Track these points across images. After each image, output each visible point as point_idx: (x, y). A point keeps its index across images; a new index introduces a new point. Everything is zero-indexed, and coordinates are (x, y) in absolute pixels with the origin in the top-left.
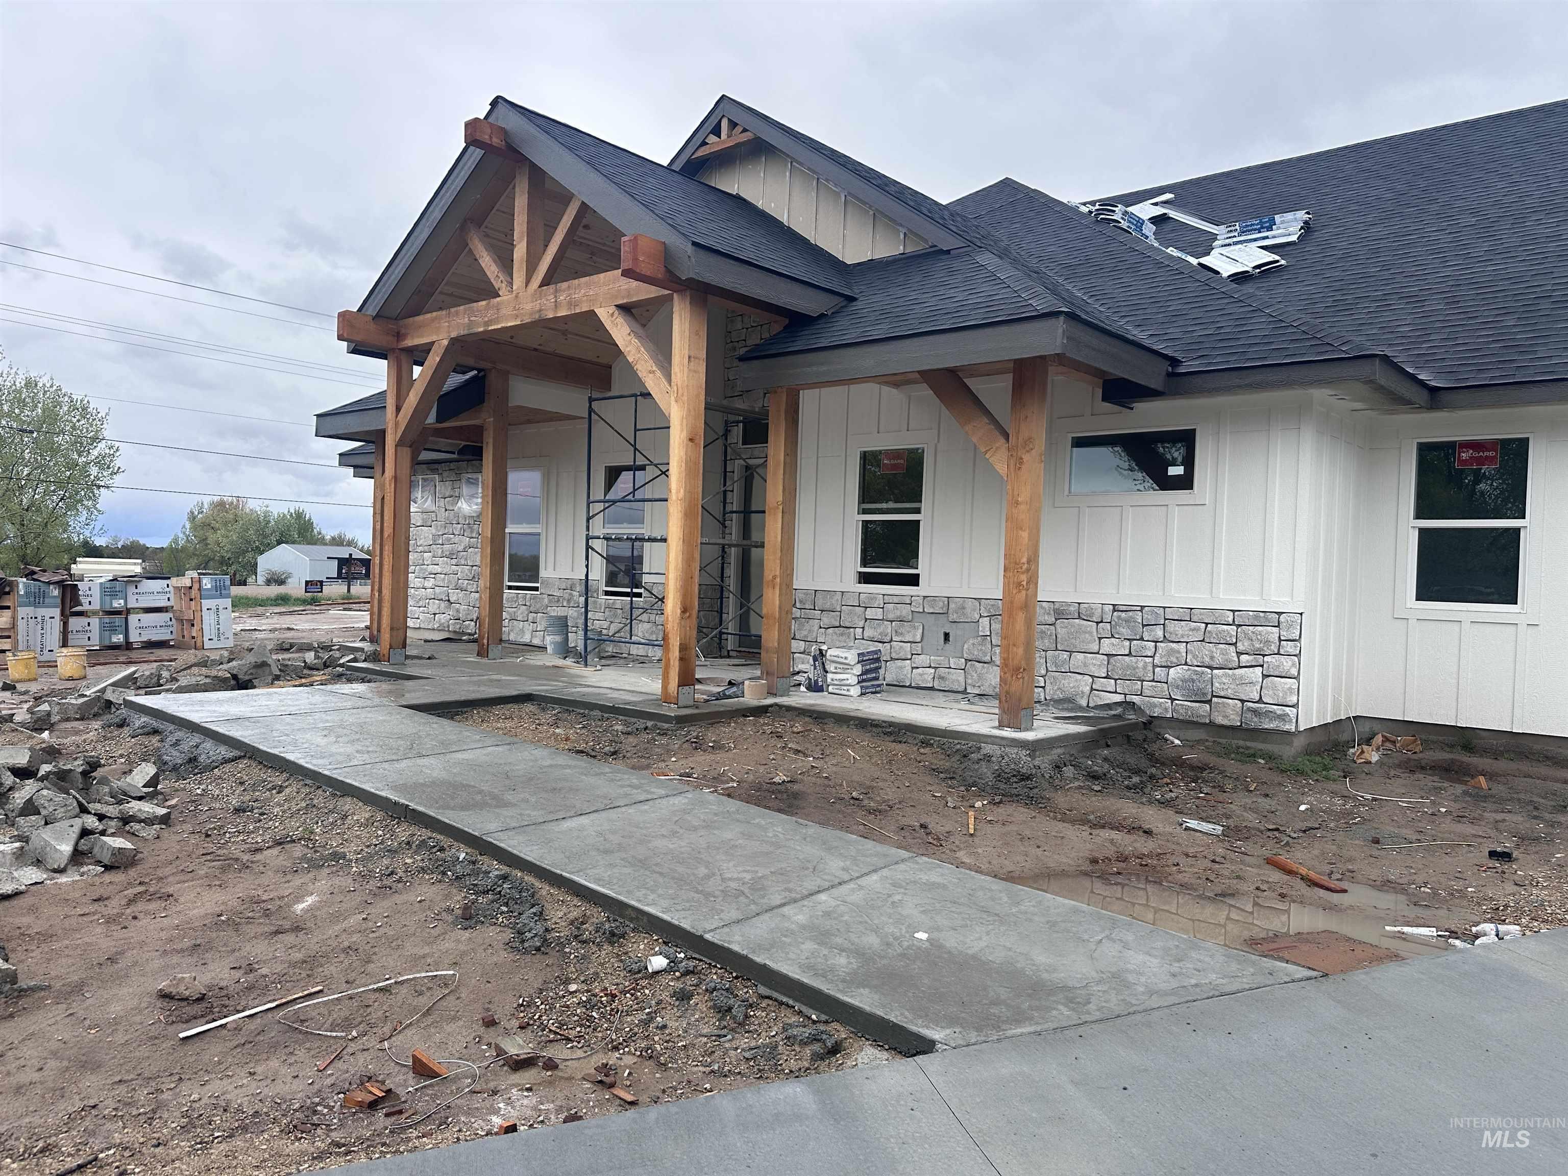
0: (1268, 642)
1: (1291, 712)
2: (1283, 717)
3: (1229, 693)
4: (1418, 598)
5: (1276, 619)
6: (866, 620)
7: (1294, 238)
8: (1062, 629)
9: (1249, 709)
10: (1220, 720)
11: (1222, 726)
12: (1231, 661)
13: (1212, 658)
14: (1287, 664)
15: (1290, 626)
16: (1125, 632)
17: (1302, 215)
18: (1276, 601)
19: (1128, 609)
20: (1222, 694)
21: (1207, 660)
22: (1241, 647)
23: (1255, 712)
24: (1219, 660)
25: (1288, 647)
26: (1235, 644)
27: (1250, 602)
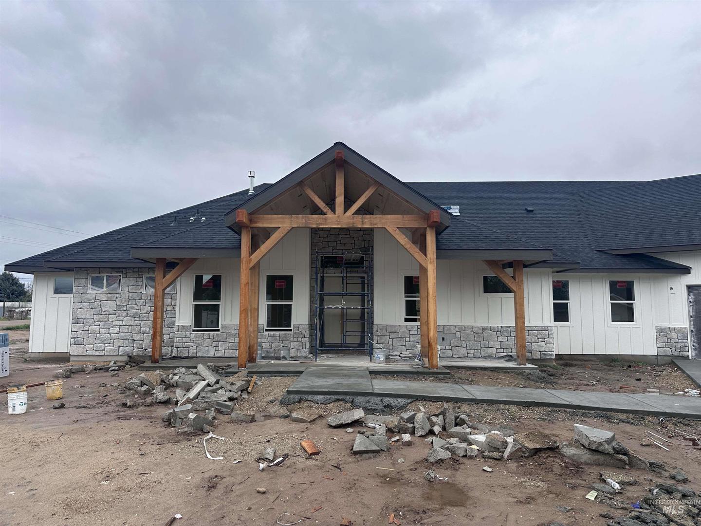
0: (546, 335)
3: (537, 350)
5: (547, 328)
6: (410, 335)
8: (485, 334)
9: (543, 354)
10: (535, 357)
11: (536, 359)
12: (536, 340)
13: (531, 340)
14: (551, 340)
15: (551, 330)
16: (506, 334)
18: (547, 324)
19: (506, 327)
20: (535, 350)
21: (530, 341)
22: (538, 336)
24: (533, 340)
25: (551, 336)
26: (537, 336)
27: (539, 324)
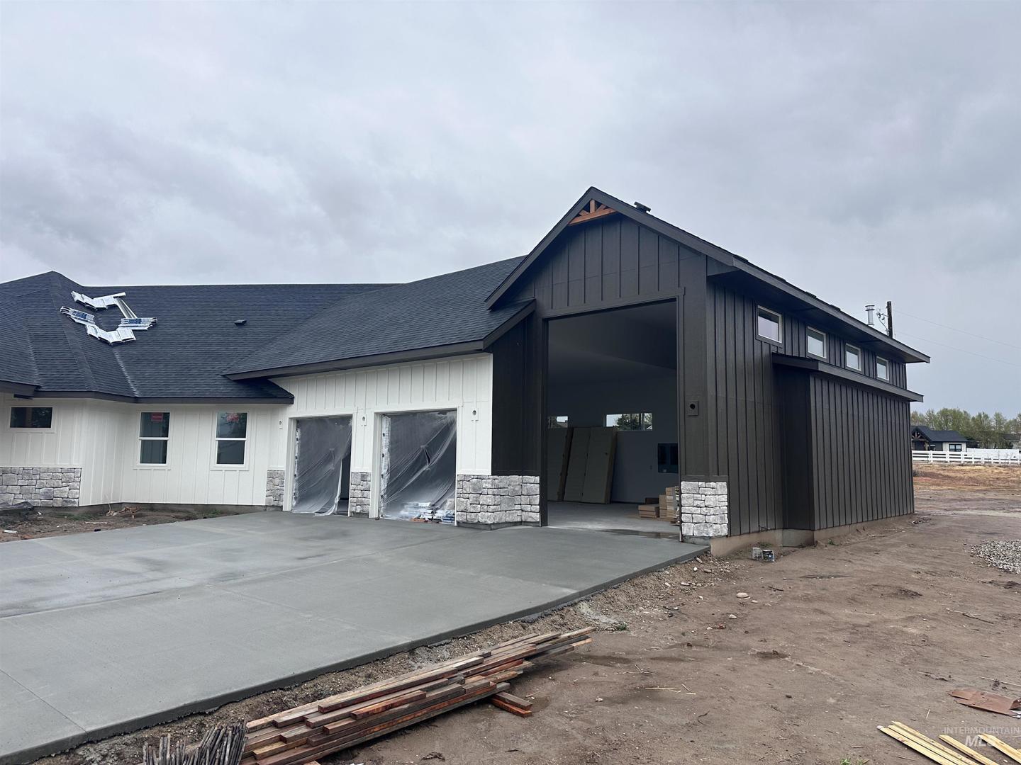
0: (70, 478)
1: (76, 500)
2: (74, 502)
3: (59, 496)
4: (142, 462)
5: (72, 470)
7: (146, 328)
8: (4, 477)
9: (64, 501)
10: (56, 505)
11: (56, 507)
12: (60, 485)
13: (54, 484)
14: (76, 484)
15: (78, 472)
16: (27, 477)
17: (151, 320)
18: (75, 464)
19: (28, 469)
20: (57, 496)
21: (52, 485)
22: (63, 480)
23: (66, 501)
24: (56, 485)
25: (77, 479)
26: (61, 479)
27: (67, 466)
